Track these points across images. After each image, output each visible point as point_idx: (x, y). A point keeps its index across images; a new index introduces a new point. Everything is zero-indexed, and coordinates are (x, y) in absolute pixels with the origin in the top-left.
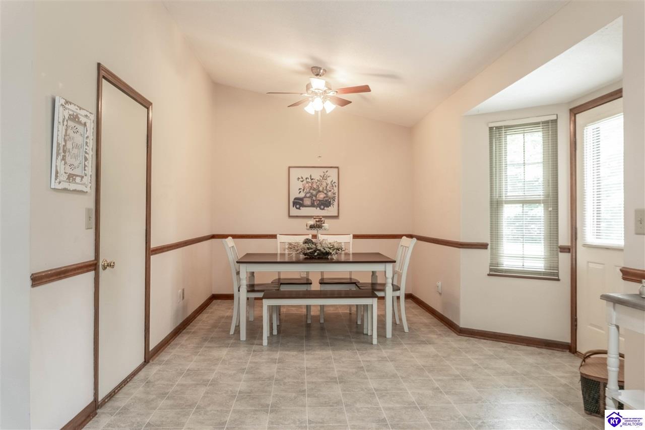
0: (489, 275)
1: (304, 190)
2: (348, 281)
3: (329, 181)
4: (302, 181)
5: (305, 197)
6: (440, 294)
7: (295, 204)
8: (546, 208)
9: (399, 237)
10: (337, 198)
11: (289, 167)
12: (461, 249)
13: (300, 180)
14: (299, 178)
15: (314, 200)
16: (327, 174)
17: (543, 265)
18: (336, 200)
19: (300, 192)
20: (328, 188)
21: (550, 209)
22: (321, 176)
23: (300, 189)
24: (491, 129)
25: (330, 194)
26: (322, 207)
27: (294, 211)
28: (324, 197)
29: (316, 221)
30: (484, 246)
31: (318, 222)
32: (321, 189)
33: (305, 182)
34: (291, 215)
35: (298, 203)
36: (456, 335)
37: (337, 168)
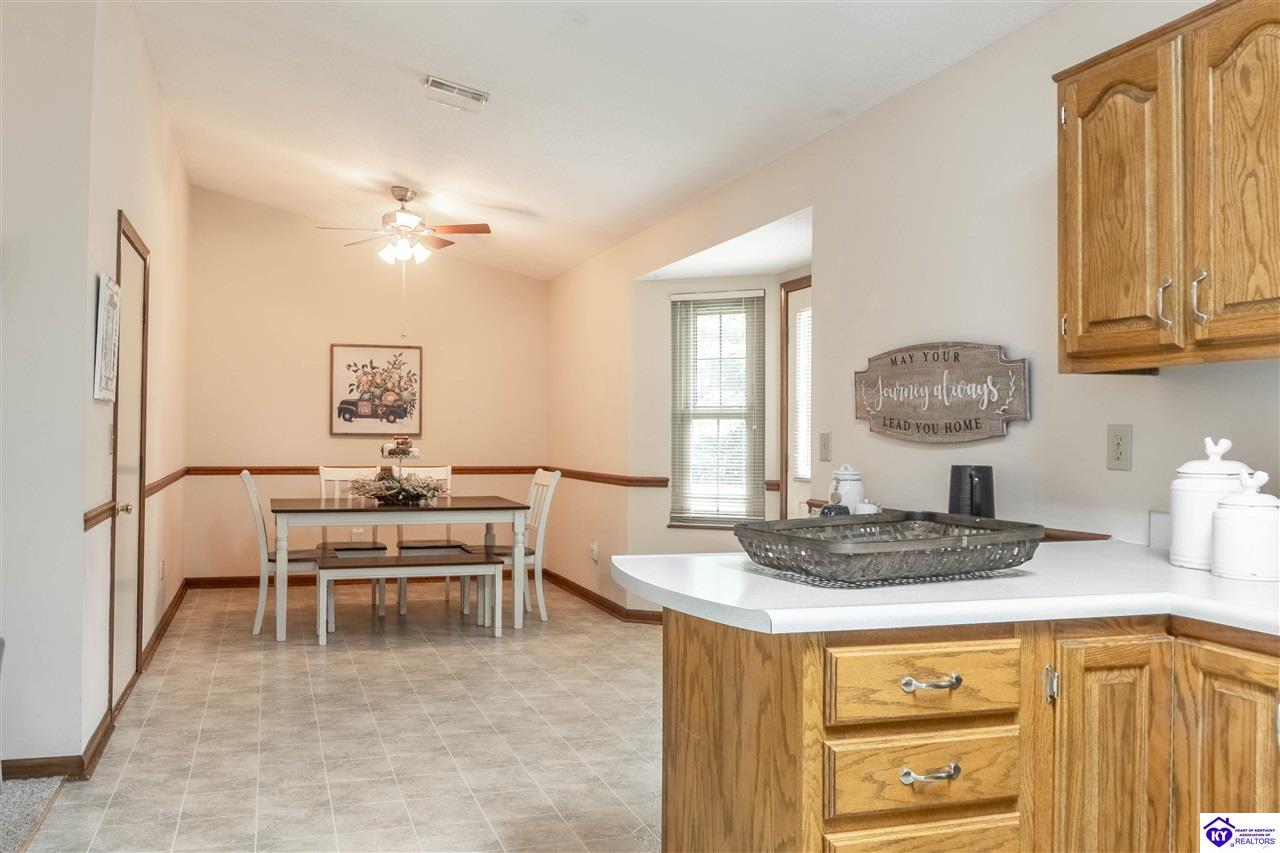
0: (669, 526)
1: (358, 387)
2: (445, 544)
3: (404, 371)
4: (355, 371)
5: (361, 399)
6: (596, 562)
7: (342, 411)
8: (749, 426)
9: (532, 470)
10: (417, 402)
11: (332, 346)
12: (629, 488)
13: (352, 368)
14: (349, 366)
15: (376, 406)
16: (400, 358)
17: (744, 510)
18: (417, 406)
19: (352, 390)
20: (402, 383)
21: (755, 427)
22: (389, 362)
23: (351, 385)
24: (674, 304)
25: (405, 394)
26: (392, 418)
27: (341, 426)
28: (396, 401)
29: (398, 444)
30: (662, 483)
31: (402, 444)
32: (389, 385)
33: (360, 372)
34: (334, 431)
35: (348, 410)
36: (620, 621)
37: (420, 348)
